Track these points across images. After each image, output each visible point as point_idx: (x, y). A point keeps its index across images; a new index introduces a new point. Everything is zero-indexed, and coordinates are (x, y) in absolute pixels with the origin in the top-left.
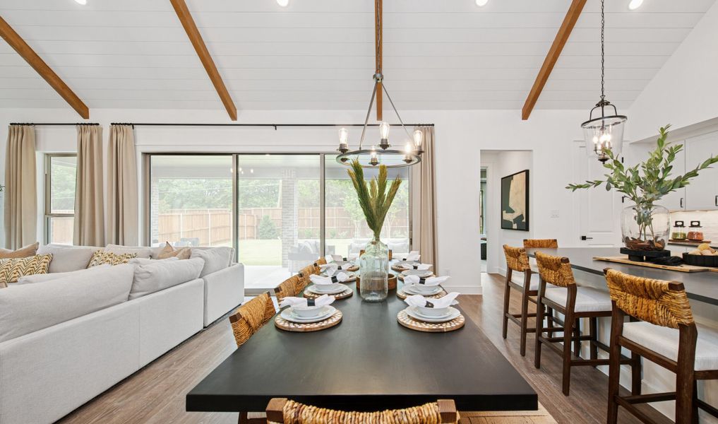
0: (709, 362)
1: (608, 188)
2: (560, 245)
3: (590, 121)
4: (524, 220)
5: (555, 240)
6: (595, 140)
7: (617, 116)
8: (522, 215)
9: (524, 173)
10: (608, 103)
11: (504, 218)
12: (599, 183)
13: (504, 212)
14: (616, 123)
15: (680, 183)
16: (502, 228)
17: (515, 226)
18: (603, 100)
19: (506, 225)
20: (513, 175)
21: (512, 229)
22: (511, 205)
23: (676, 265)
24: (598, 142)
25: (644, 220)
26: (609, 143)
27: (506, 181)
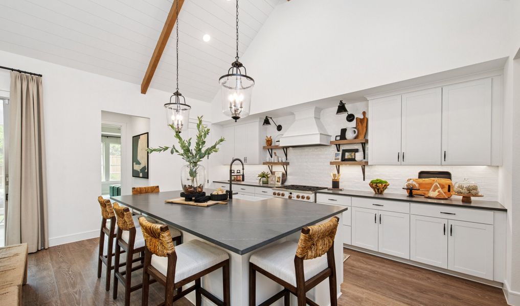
0: (183, 274)
1: (172, 152)
2: (161, 190)
3: (170, 104)
4: (146, 171)
5: (158, 187)
6: (173, 118)
7: (185, 105)
8: (145, 166)
9: (146, 135)
10: (180, 95)
11: (134, 169)
12: (167, 148)
13: (134, 163)
14: (186, 109)
15: (208, 152)
16: (133, 176)
17: (141, 175)
18: (177, 92)
19: (135, 174)
20: (140, 135)
21: (139, 177)
22: (139, 158)
23: (204, 202)
24: (175, 120)
25: (193, 174)
26: (181, 122)
27: (136, 139)
